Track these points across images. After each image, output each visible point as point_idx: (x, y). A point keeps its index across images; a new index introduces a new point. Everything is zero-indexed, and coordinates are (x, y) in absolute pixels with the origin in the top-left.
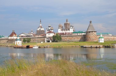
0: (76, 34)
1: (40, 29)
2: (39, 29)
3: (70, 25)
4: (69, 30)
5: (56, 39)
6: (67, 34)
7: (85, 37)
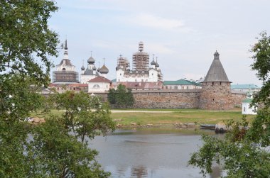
0: (173, 87)
1: (64, 69)
2: (62, 67)
3: (151, 61)
4: (147, 73)
5: (118, 99)
6: (147, 86)
7: (199, 97)
